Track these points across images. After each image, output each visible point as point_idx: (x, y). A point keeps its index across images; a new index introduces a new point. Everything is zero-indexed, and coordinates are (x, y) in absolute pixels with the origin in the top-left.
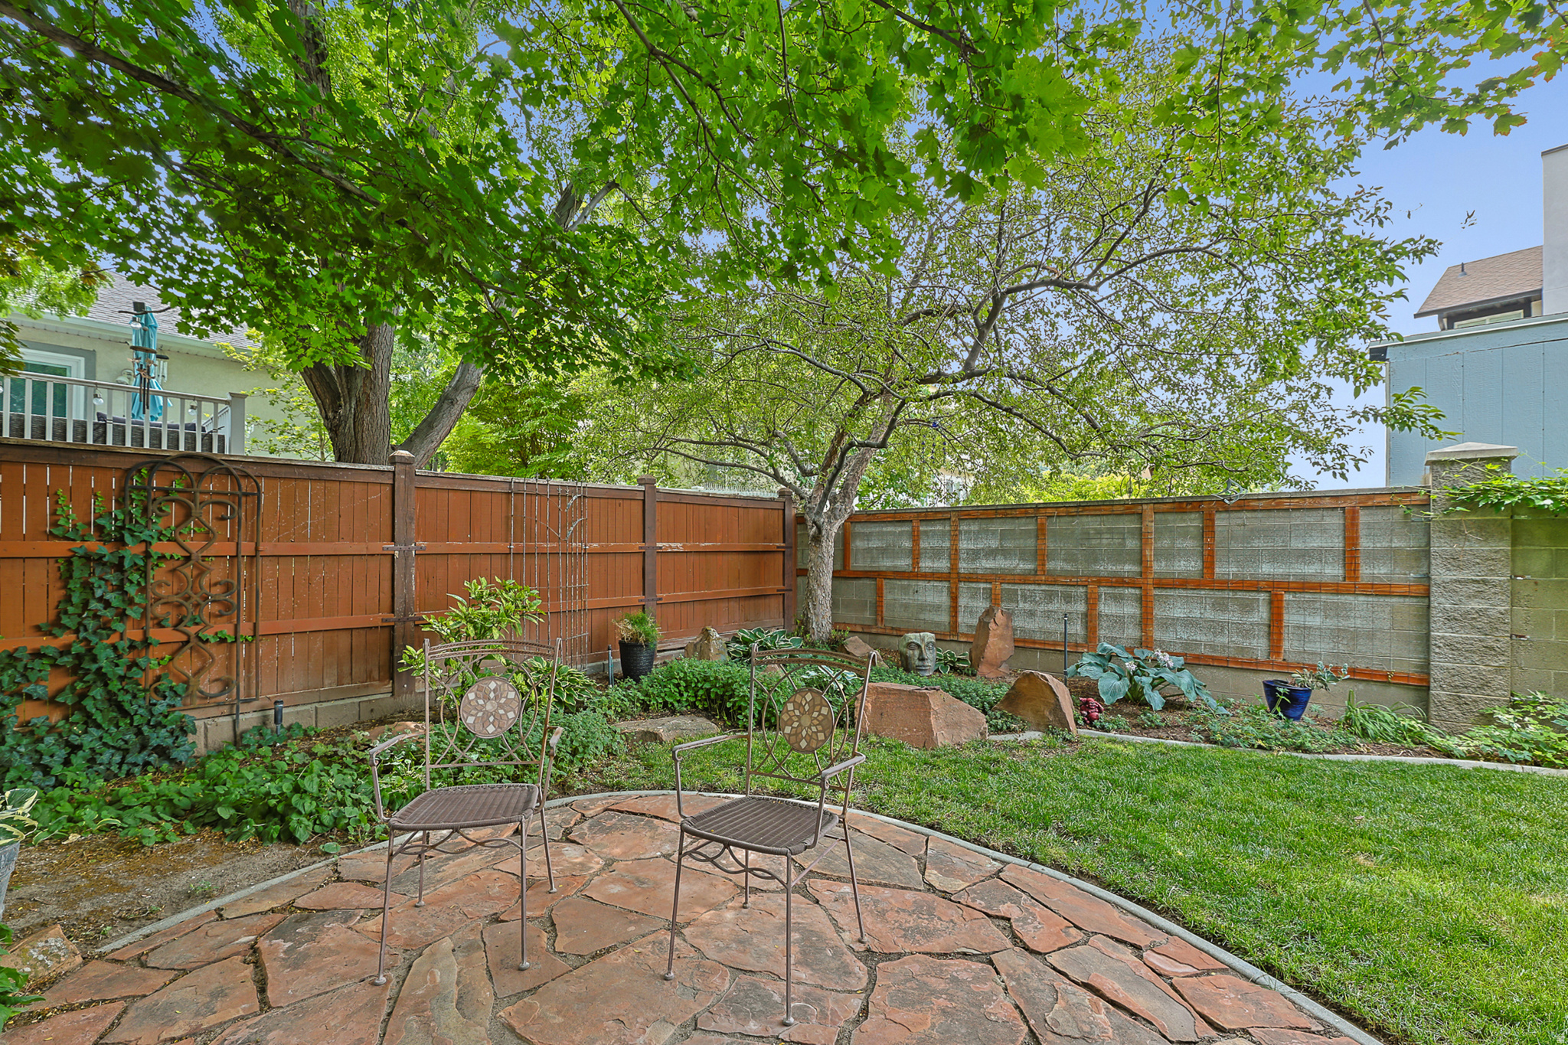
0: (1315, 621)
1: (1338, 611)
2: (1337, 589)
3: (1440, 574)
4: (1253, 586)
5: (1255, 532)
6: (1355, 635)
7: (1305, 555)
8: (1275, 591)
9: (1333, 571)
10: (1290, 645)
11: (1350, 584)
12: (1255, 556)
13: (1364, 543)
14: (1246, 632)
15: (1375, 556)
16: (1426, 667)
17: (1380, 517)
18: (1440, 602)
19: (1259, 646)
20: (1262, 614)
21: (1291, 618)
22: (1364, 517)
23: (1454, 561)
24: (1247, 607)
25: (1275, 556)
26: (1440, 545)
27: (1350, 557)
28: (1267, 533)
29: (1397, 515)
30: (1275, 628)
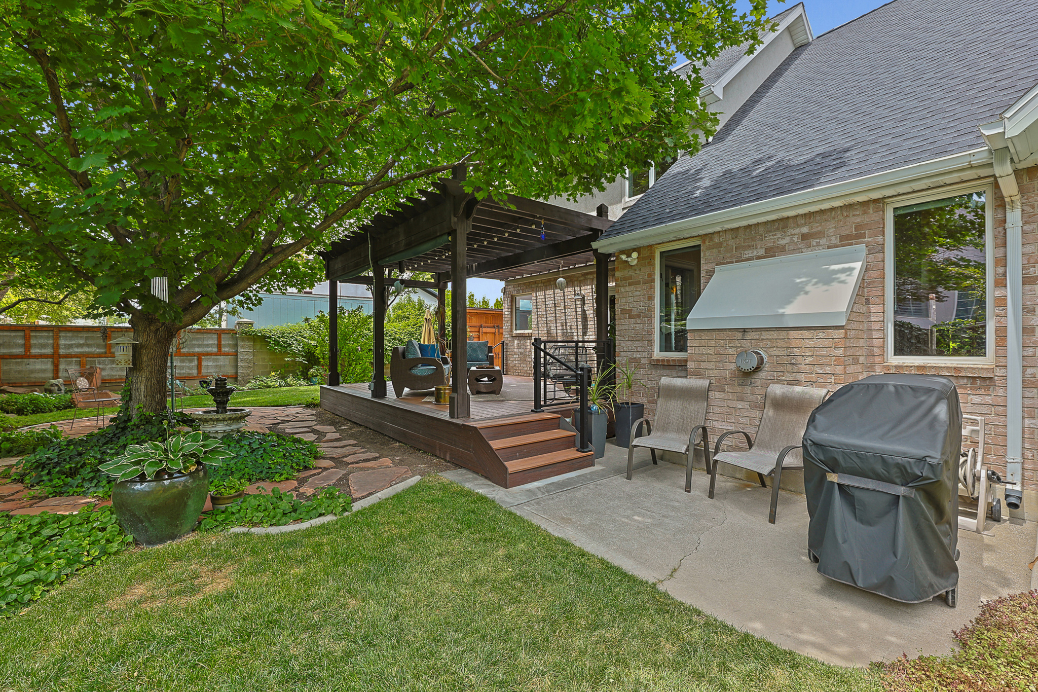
0: (210, 364)
1: (216, 360)
2: (216, 354)
3: (240, 350)
4: (193, 355)
5: (193, 339)
6: (221, 366)
7: (208, 346)
8: (199, 356)
9: (215, 350)
10: (204, 371)
11: (220, 353)
12: (193, 346)
13: (223, 342)
14: (191, 369)
15: (225, 346)
16: (237, 373)
17: (226, 336)
18: (240, 357)
19: (195, 372)
20: (195, 363)
21: (204, 363)
22: (223, 336)
23: (242, 347)
24: (191, 361)
25: (199, 346)
26: (240, 343)
27: (219, 346)
28: (197, 339)
29: (230, 336)
30: (199, 367)
